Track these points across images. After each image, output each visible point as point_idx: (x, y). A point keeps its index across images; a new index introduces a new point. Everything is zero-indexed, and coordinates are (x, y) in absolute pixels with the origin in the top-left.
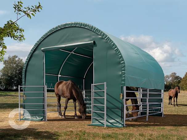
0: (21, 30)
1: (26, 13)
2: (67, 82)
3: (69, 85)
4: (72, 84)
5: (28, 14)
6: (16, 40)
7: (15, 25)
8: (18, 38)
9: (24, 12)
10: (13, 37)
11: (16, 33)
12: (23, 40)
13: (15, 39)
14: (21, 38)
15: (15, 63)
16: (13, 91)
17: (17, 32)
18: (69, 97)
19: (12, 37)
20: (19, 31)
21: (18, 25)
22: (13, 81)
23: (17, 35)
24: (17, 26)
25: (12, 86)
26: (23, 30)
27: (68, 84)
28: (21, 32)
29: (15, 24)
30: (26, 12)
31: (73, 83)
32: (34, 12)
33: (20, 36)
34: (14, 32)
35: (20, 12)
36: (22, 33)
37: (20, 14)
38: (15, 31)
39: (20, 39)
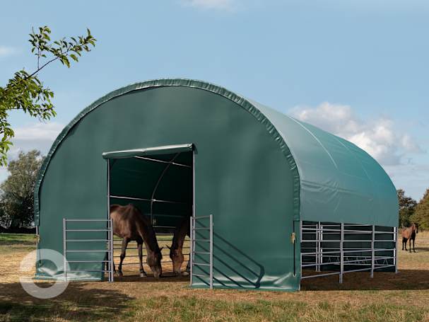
0: (46, 93)
1: (58, 55)
2: (125, 207)
3: (128, 213)
4: (134, 210)
5: (63, 57)
6: (35, 115)
7: (33, 82)
8: (40, 111)
9: (54, 51)
10: (29, 110)
11: (34, 100)
12: (52, 117)
13: (33, 113)
14: (47, 111)
15: (34, 169)
16: (30, 233)
17: (37, 98)
18: (129, 236)
19: (27, 110)
20: (41, 95)
21: (39, 82)
22: (29, 208)
23: (37, 104)
24: (38, 84)
25: (28, 222)
26: (52, 94)
27: (127, 210)
28: (48, 97)
29: (34, 80)
30: (59, 51)
31: (136, 209)
32: (76, 51)
33: (44, 106)
34: (31, 97)
35: (45, 52)
36: (49, 101)
37: (44, 56)
38: (34, 96)
39: (44, 114)
